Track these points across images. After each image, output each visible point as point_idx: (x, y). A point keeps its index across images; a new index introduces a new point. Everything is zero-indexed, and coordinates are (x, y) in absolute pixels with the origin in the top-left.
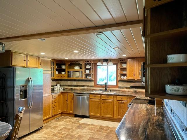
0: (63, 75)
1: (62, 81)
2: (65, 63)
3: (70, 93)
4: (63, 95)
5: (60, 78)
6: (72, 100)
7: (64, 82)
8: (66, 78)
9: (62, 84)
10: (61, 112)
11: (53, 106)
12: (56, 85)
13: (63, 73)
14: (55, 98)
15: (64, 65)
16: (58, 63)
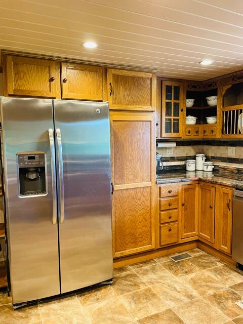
0: (212, 125)
1: (212, 145)
2: (215, 87)
3: (221, 185)
4: (202, 188)
5: (200, 137)
6: (230, 213)
7: (216, 147)
8: (218, 136)
9: (210, 154)
10: (196, 238)
11: (162, 217)
12: (194, 158)
13: (211, 120)
14: (169, 195)
15: (214, 93)
16: (193, 89)
